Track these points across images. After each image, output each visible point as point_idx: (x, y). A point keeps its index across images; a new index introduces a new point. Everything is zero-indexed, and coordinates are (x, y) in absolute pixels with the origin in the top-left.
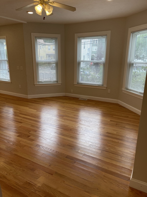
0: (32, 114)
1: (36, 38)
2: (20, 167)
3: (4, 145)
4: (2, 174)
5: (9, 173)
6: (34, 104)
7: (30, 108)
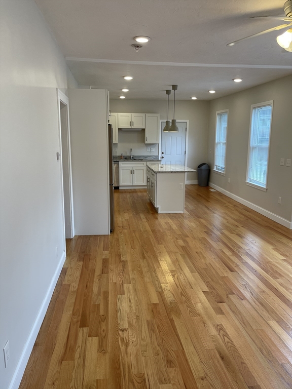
0: (269, 262)
2: (158, 345)
4: (128, 338)
5: (137, 344)
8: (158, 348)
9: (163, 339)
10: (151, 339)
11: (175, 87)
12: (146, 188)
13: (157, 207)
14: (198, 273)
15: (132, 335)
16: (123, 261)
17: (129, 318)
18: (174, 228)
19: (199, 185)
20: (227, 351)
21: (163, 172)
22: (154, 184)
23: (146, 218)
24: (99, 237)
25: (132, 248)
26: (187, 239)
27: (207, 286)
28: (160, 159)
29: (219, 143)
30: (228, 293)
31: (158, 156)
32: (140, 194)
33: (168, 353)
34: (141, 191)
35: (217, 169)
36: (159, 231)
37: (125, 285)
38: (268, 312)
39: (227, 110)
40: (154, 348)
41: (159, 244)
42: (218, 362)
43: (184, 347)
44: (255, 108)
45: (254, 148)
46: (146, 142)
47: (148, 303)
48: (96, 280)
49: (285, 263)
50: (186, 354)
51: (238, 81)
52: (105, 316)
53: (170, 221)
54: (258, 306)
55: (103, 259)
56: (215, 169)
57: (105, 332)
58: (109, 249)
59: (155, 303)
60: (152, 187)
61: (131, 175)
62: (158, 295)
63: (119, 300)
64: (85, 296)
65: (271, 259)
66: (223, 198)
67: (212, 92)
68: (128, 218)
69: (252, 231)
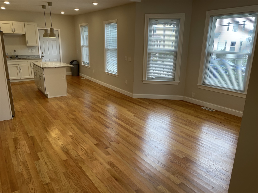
0: (127, 119)
1: (151, 20)
2: (76, 186)
3: (76, 151)
4: (53, 188)
5: (61, 189)
6: (136, 106)
7: (129, 111)
8: (76, 187)
9: (77, 181)
10: (70, 183)
11: (50, 4)
12: (34, 80)
13: (47, 93)
14: (88, 133)
15: (55, 185)
16: (31, 137)
17: (49, 175)
18: (63, 107)
19: (73, 75)
20: (118, 175)
21: (49, 68)
22: (43, 77)
23: (40, 103)
24: (3, 123)
25: (36, 126)
26: (75, 113)
27: (96, 141)
28: (40, 57)
29: (83, 46)
30: (109, 142)
31: (39, 55)
32: (28, 85)
33: (83, 188)
34: (28, 82)
35: (84, 63)
36: (53, 110)
37: (39, 154)
38: (133, 147)
39: (87, 24)
40: (73, 189)
41: (55, 119)
42: (115, 182)
43: (93, 181)
44: (106, 24)
45: (108, 50)
46: (28, 45)
47: (60, 161)
48: (13, 155)
49: (135, 118)
50: (95, 185)
51: (95, 4)
52: (30, 179)
53: (59, 102)
54: (128, 145)
55: (13, 139)
56: (83, 64)
57: (34, 189)
58: (16, 130)
59: (65, 159)
60: (40, 79)
61: (18, 71)
62: (66, 154)
63: (37, 165)
64: (7, 169)
65: (128, 117)
66: (91, 83)
67: (77, 10)
68: (25, 104)
69: (113, 102)
